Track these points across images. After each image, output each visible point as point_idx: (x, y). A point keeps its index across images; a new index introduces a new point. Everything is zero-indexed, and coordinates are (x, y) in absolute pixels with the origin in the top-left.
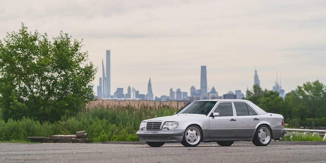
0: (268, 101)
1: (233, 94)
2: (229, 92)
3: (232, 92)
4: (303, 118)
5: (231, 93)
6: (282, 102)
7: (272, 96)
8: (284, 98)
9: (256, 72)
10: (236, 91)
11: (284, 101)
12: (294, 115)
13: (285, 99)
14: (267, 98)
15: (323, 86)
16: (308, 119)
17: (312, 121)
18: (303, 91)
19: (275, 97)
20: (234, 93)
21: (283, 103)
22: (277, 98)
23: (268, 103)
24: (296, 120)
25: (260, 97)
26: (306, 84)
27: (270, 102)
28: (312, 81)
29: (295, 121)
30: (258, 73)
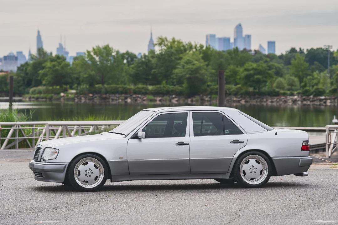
0: (54, 66)
1: (14, 56)
2: (10, 53)
3: (13, 53)
4: (91, 85)
5: (12, 55)
6: (69, 67)
7: (58, 61)
8: (71, 63)
9: (39, 32)
10: (18, 53)
11: (71, 66)
12: (83, 82)
13: (73, 64)
14: (54, 63)
15: (113, 51)
16: (97, 86)
17: (102, 88)
18: (92, 56)
19: (62, 62)
20: (15, 54)
21: (71, 68)
22: (63, 63)
23: (55, 69)
24: (84, 86)
25: (45, 61)
26: (95, 48)
27: (57, 67)
28: (102, 45)
29: (83, 88)
30: (41, 34)
